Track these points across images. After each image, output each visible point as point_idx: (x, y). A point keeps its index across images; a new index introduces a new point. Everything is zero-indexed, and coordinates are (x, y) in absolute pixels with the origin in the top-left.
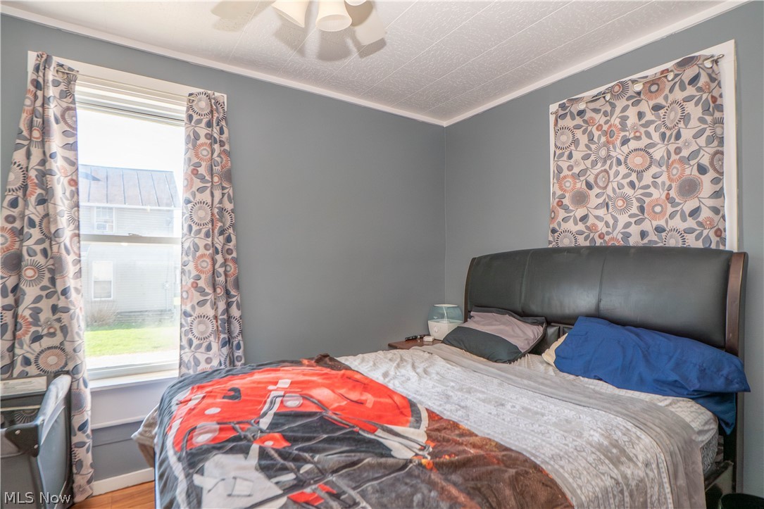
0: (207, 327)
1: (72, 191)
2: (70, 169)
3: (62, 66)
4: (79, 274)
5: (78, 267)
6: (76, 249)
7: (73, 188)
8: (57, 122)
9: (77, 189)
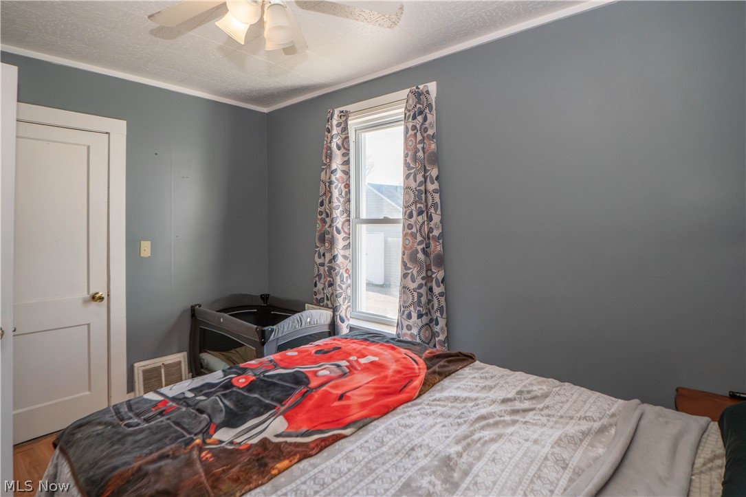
0: (408, 297)
1: (346, 192)
2: (345, 177)
3: (342, 112)
4: (347, 247)
5: (348, 242)
6: (346, 230)
7: (347, 190)
8: (339, 148)
9: (349, 190)
